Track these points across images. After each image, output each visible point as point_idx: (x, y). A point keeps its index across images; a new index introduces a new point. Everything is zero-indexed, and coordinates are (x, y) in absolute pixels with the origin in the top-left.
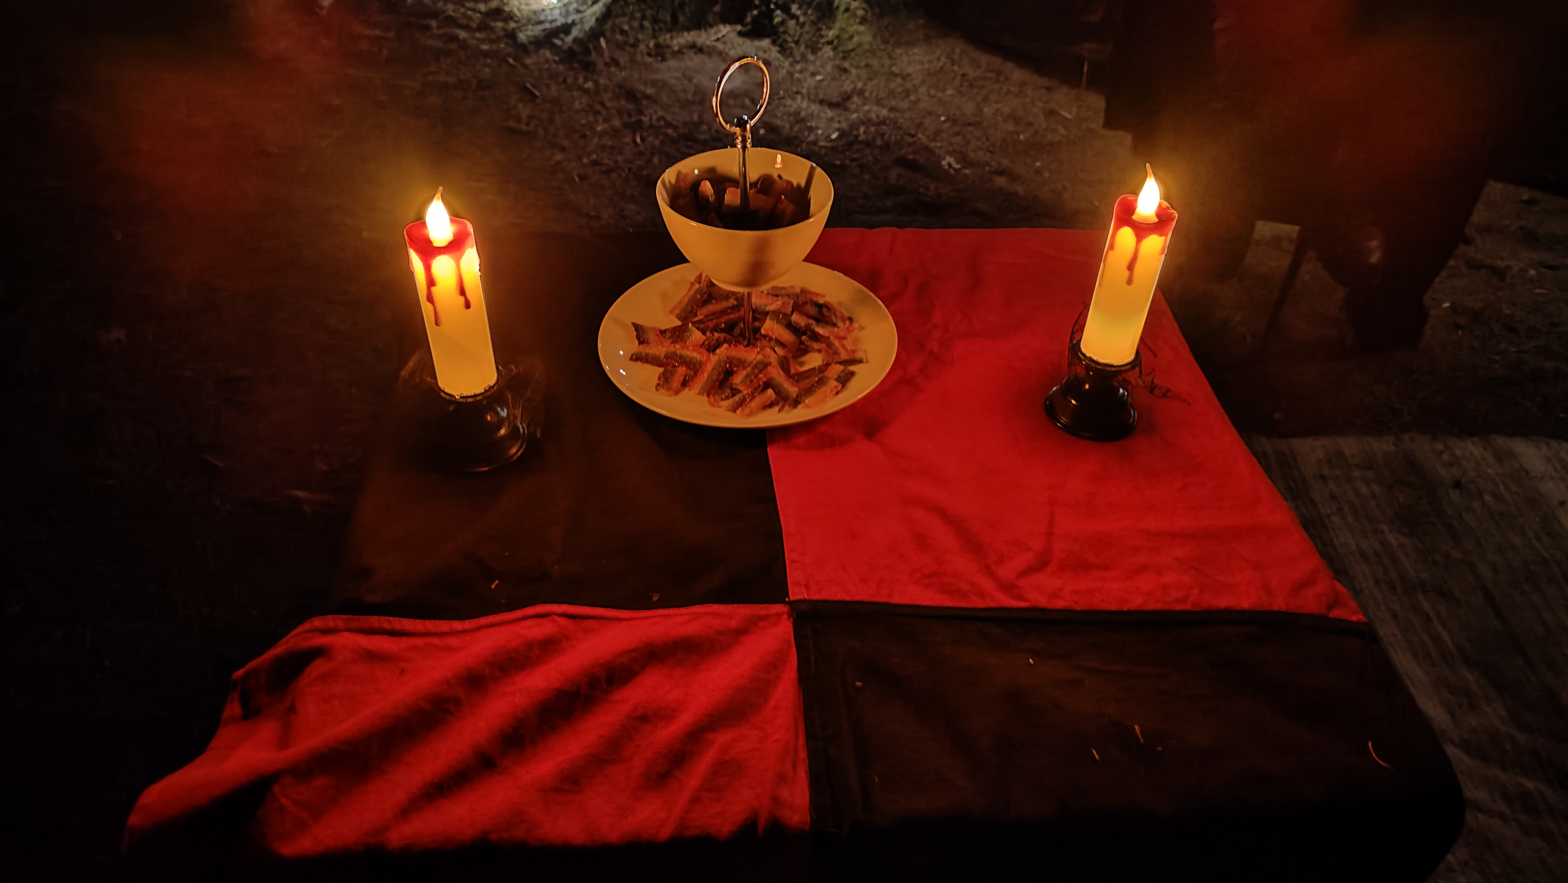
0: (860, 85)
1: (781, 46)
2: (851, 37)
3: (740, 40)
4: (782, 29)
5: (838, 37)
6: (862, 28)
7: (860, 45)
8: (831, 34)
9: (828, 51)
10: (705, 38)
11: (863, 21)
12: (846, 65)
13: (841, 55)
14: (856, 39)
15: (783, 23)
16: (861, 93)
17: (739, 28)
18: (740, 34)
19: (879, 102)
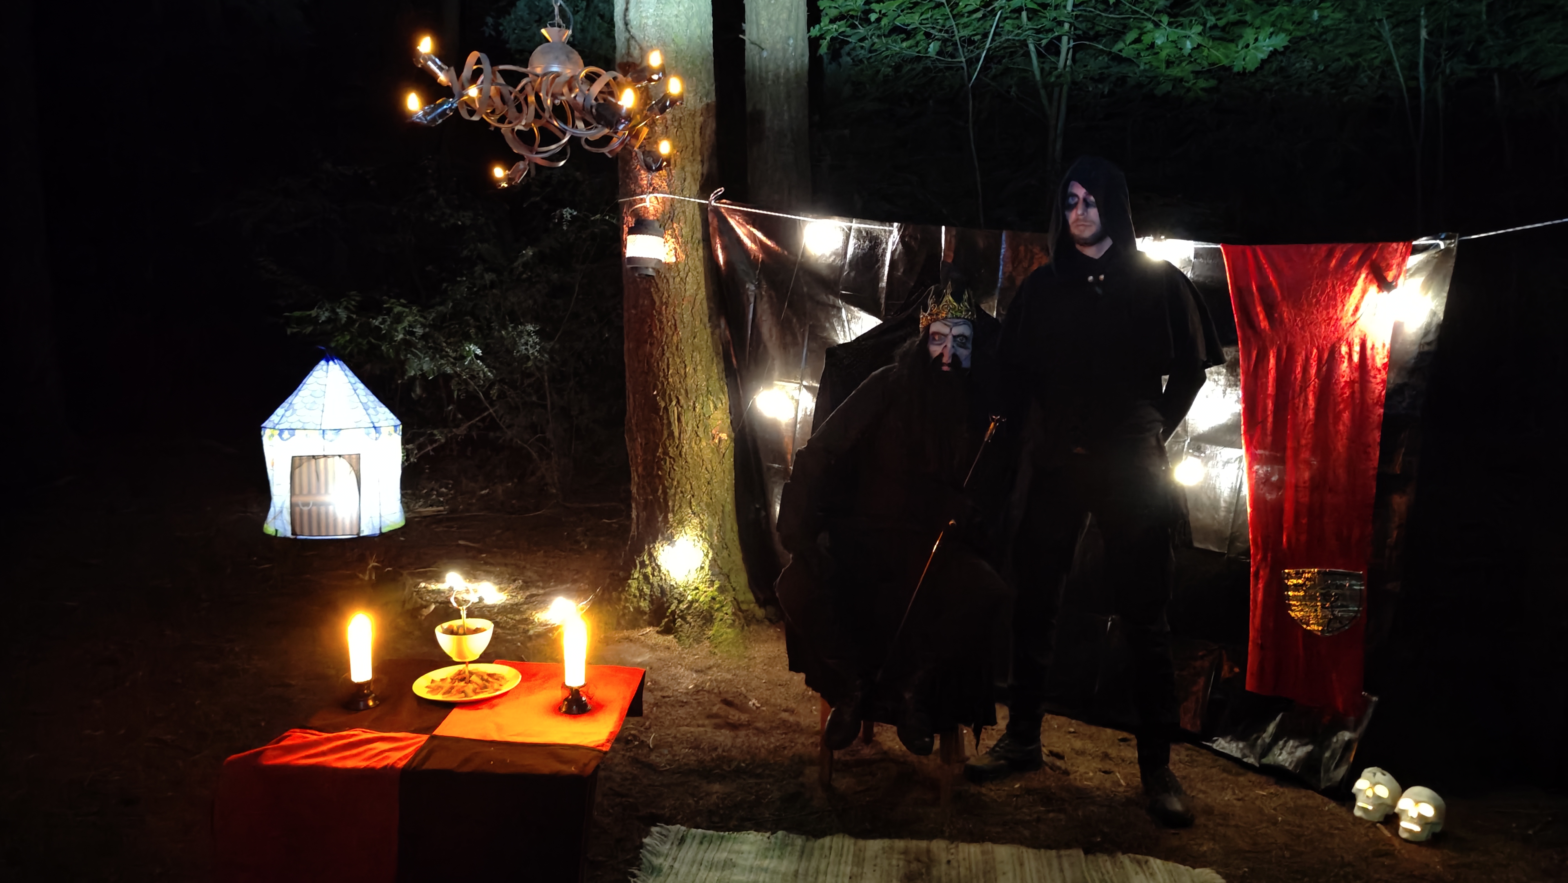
0: (720, 661)
1: (679, 638)
2: (722, 635)
3: (656, 636)
4: (680, 629)
5: (713, 635)
6: (729, 630)
7: (726, 640)
8: (711, 633)
9: (707, 643)
10: (635, 634)
11: (732, 626)
12: (716, 651)
13: (714, 646)
14: (725, 636)
15: (681, 626)
16: (719, 666)
17: (658, 629)
18: (658, 632)
19: (729, 671)
